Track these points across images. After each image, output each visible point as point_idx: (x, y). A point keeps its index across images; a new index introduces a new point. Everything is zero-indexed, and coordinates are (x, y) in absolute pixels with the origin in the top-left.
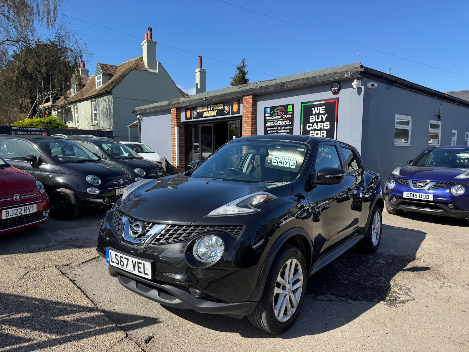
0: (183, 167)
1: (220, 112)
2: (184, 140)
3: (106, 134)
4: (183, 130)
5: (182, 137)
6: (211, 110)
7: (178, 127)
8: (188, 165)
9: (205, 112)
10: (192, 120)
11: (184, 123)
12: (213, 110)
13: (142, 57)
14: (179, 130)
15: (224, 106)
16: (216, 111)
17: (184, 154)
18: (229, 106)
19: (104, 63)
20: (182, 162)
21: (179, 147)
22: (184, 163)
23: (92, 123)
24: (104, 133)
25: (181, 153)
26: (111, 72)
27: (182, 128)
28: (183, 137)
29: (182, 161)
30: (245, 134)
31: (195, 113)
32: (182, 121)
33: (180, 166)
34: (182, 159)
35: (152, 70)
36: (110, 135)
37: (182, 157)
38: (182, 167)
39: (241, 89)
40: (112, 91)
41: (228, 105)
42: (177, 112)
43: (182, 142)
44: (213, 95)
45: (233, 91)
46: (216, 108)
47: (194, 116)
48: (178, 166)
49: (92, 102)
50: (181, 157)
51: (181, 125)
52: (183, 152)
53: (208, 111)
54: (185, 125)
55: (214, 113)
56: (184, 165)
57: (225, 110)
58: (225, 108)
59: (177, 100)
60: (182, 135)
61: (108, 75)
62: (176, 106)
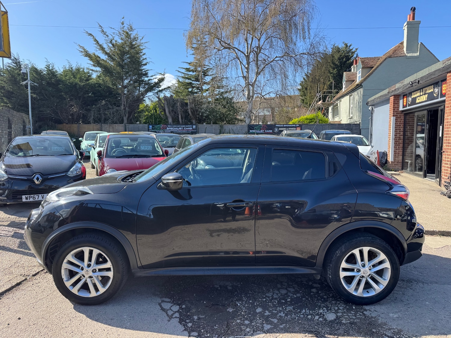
0: (400, 163)
1: (431, 96)
2: (402, 131)
3: (353, 127)
4: (401, 120)
5: (399, 128)
6: (423, 94)
7: (395, 117)
8: (406, 161)
9: (418, 97)
10: (408, 108)
11: (403, 111)
12: (425, 94)
13: (403, 42)
14: (396, 120)
15: (434, 88)
16: (427, 94)
17: (401, 147)
18: (439, 87)
19: (365, 57)
20: (398, 157)
21: (395, 139)
22: (401, 158)
23: (349, 116)
24: (352, 126)
25: (397, 146)
26: (371, 64)
27: (401, 117)
28: (402, 128)
29: (398, 155)
30: (447, 122)
31: (410, 99)
32: (400, 110)
33: (394, 161)
34: (399, 153)
35: (411, 54)
36: (358, 128)
37: (399, 151)
38: (397, 163)
39: (445, 64)
40: (362, 84)
41: (437, 86)
42: (394, 100)
43: (400, 133)
44: (420, 77)
45: (438, 69)
46: (428, 92)
47: (409, 103)
48: (393, 160)
49: (350, 96)
50: (397, 150)
51: (399, 115)
52: (400, 145)
53: (420, 96)
54: (404, 114)
55: (424, 98)
56: (402, 160)
57: (435, 93)
58: (435, 90)
59: (394, 88)
60: (400, 126)
61: (368, 67)
62: (393, 94)
